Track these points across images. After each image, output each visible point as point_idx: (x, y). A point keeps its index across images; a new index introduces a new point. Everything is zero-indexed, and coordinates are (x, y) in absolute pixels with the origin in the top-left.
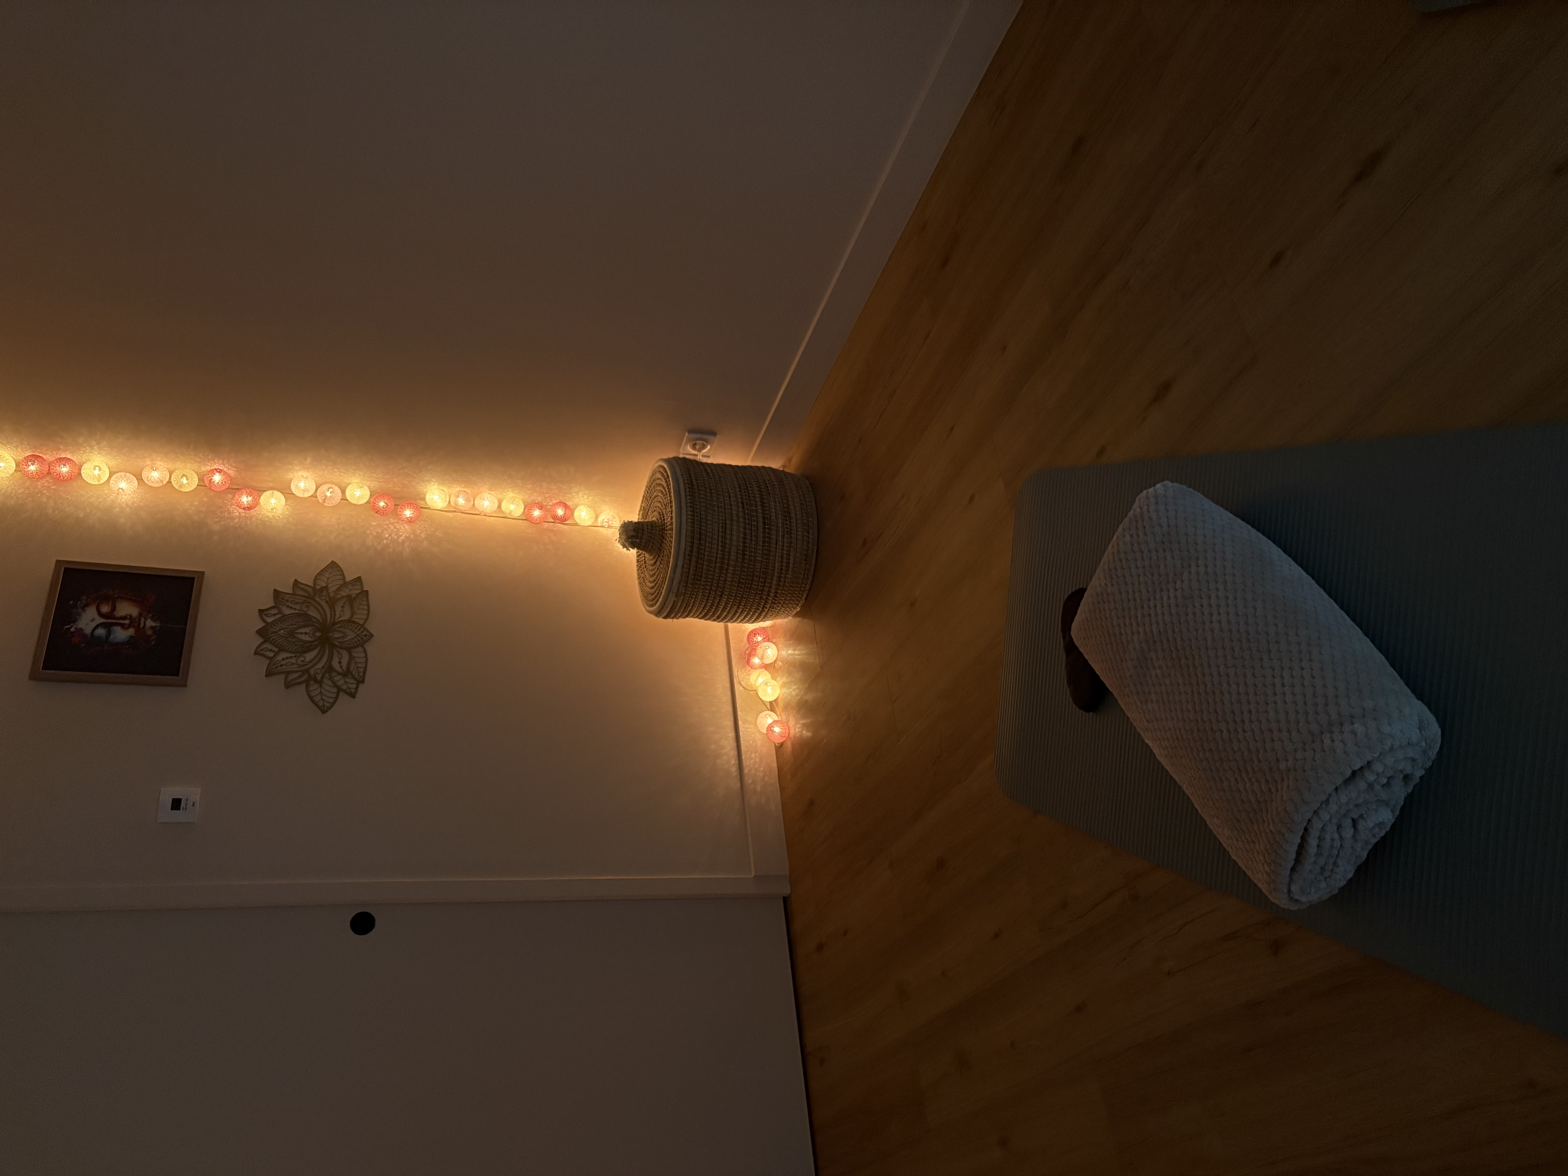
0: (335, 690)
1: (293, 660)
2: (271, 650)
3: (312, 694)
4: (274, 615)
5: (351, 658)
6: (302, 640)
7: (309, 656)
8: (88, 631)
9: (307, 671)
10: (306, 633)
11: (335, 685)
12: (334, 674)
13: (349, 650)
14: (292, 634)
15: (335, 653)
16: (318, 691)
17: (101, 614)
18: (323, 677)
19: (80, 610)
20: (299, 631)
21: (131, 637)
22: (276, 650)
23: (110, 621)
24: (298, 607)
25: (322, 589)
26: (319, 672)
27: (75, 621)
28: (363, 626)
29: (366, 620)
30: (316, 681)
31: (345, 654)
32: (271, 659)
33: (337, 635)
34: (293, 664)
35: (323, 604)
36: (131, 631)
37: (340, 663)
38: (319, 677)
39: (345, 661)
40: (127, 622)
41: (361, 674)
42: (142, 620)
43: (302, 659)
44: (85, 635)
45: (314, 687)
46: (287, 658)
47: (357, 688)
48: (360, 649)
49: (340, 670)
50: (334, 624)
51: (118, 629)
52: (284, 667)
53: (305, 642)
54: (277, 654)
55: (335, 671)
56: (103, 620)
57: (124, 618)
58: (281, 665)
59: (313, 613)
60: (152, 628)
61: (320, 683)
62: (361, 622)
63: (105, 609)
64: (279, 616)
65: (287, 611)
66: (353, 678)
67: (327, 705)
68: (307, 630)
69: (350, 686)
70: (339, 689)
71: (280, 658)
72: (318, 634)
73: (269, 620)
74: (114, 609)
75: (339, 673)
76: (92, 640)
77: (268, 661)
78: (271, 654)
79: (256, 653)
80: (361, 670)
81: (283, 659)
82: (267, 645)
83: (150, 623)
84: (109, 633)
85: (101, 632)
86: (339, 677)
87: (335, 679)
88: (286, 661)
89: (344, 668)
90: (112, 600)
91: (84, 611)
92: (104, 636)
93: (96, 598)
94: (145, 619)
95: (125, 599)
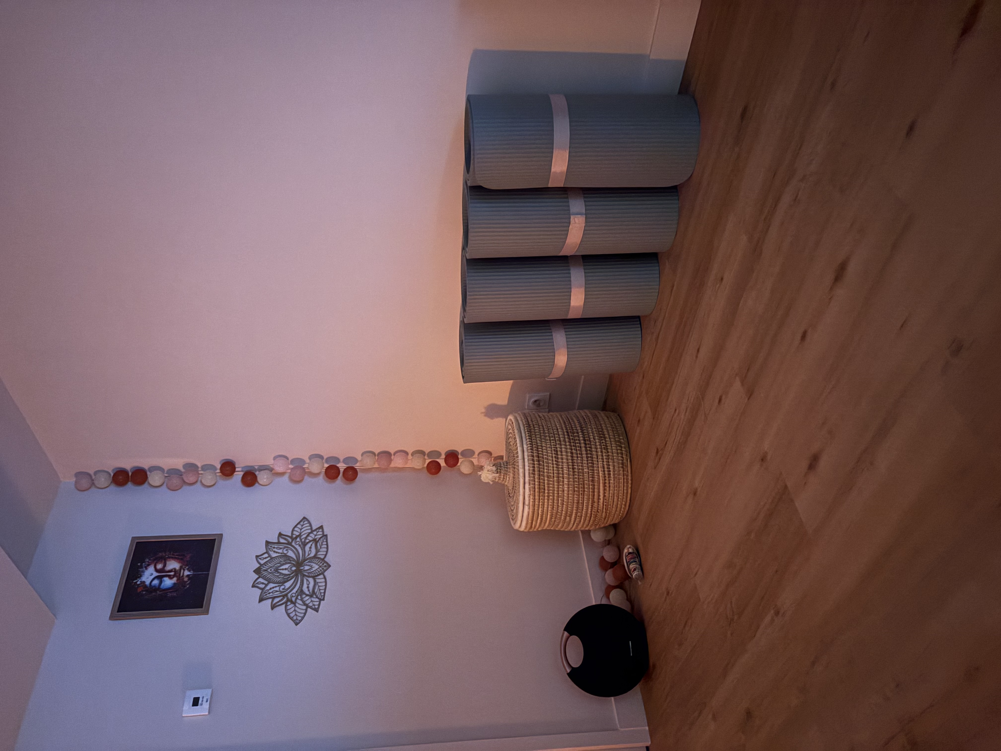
0: (304, 607)
1: (277, 589)
2: (263, 583)
3: (289, 611)
4: (266, 558)
5: (315, 583)
6: (283, 574)
7: (288, 585)
9: (286, 595)
10: (286, 569)
11: (305, 604)
12: (304, 596)
13: (314, 578)
14: (277, 570)
15: (305, 581)
16: (293, 609)
17: (157, 570)
18: (297, 598)
19: (144, 569)
20: (281, 568)
22: (266, 582)
23: (162, 574)
24: (280, 551)
25: (296, 538)
26: (294, 595)
28: (323, 560)
29: (326, 555)
30: (292, 602)
31: (311, 580)
32: (262, 589)
33: (307, 568)
34: (277, 591)
35: (297, 547)
36: (175, 580)
38: (294, 599)
39: (311, 586)
40: (172, 573)
41: (323, 594)
42: (182, 571)
43: (283, 587)
45: (291, 606)
46: (273, 588)
47: (319, 605)
48: (322, 576)
49: (308, 593)
50: (304, 560)
51: (166, 579)
52: (271, 594)
53: (286, 575)
54: (266, 585)
55: (305, 594)
58: (269, 593)
59: (291, 554)
60: (188, 576)
61: (294, 603)
62: (322, 557)
63: (159, 566)
64: (269, 558)
65: (274, 555)
66: (317, 597)
67: (300, 618)
68: (286, 566)
69: (315, 603)
70: (307, 606)
71: (268, 588)
72: (294, 568)
73: (262, 562)
74: (165, 566)
75: (307, 595)
77: (260, 591)
78: (263, 586)
79: (253, 586)
80: (322, 591)
81: (271, 589)
82: (261, 580)
83: (187, 573)
86: (307, 598)
87: (305, 599)
88: (273, 590)
89: (311, 591)
90: (164, 560)
91: (146, 569)
92: (158, 585)
93: (154, 560)
94: (184, 570)
95: (172, 558)
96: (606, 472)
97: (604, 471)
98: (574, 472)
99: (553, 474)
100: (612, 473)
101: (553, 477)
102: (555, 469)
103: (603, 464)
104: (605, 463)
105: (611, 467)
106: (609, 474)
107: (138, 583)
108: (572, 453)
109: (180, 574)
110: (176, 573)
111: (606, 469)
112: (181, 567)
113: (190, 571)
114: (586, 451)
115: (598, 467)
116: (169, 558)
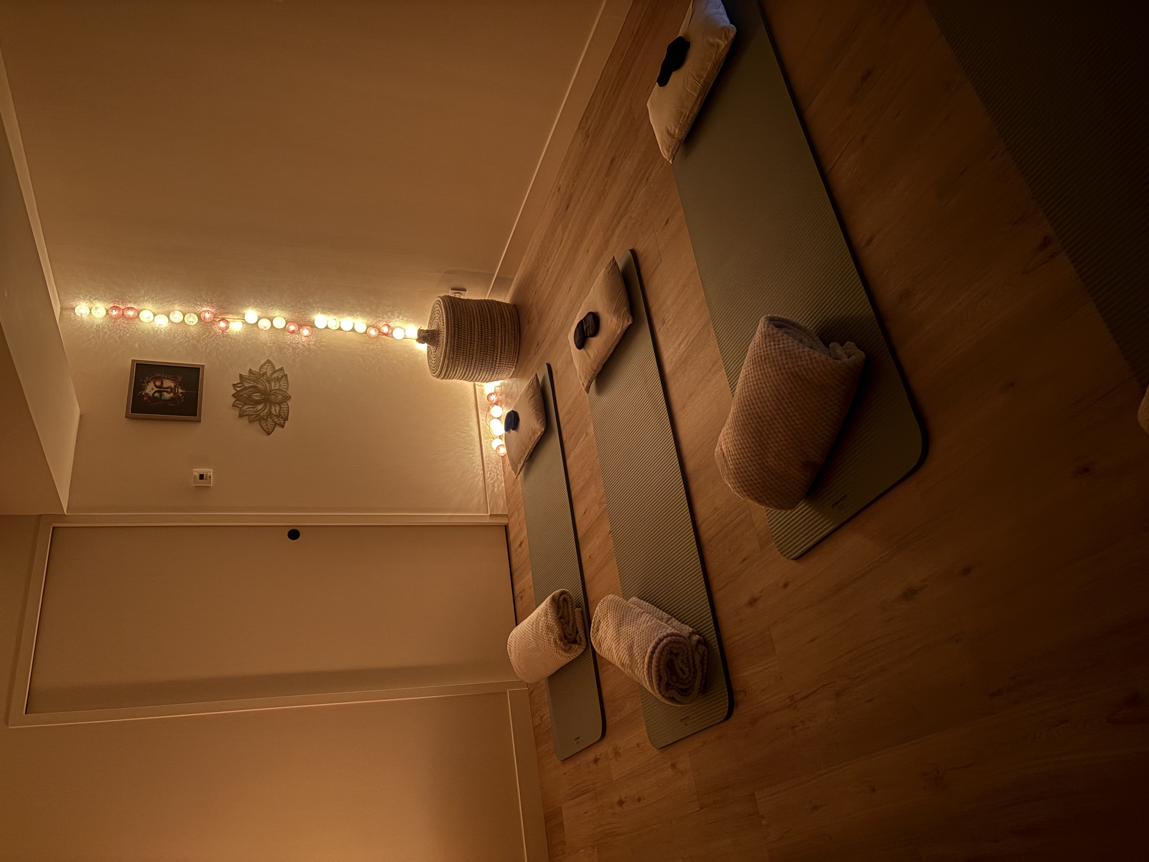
0: (274, 424)
1: (252, 409)
2: (240, 404)
3: (263, 425)
4: (241, 387)
5: (280, 408)
6: (255, 399)
7: (260, 407)
8: (151, 394)
9: (259, 414)
11: (274, 422)
12: (273, 416)
13: (279, 404)
14: (250, 396)
15: (273, 406)
16: (266, 424)
17: (156, 386)
18: (267, 417)
19: (146, 384)
20: (253, 395)
21: (172, 397)
22: (243, 404)
23: (161, 389)
24: (252, 383)
25: (264, 374)
26: (265, 415)
27: (144, 390)
28: (285, 391)
29: (287, 389)
31: (277, 406)
32: (241, 408)
33: (273, 397)
34: (252, 411)
35: (265, 381)
36: (172, 395)
37: (275, 410)
38: (265, 417)
39: (278, 409)
40: (169, 390)
41: (286, 416)
42: (177, 389)
43: (256, 408)
44: (150, 397)
45: (263, 422)
46: (249, 408)
47: (284, 423)
48: (285, 404)
49: (275, 414)
50: (271, 391)
51: (165, 393)
52: (247, 412)
53: (257, 400)
54: (243, 406)
55: (273, 414)
56: (157, 389)
57: (167, 388)
58: (246, 411)
59: (260, 386)
60: (181, 393)
61: (266, 420)
63: (158, 383)
64: (243, 387)
65: (247, 385)
66: (282, 418)
67: (270, 431)
68: (258, 394)
69: (281, 421)
70: (276, 423)
71: (245, 408)
72: (263, 396)
73: (238, 389)
74: (162, 383)
76: (153, 398)
77: (239, 409)
78: (241, 406)
79: (233, 406)
80: (286, 414)
81: (247, 408)
82: (238, 402)
83: (180, 391)
84: (161, 396)
85: (157, 395)
86: (276, 417)
87: (273, 418)
88: (248, 410)
89: (278, 412)
90: (161, 379)
91: (148, 385)
92: (159, 397)
93: (153, 379)
94: (178, 389)
95: (167, 379)
96: (503, 341)
97: (502, 340)
98: (482, 338)
99: (468, 338)
100: (507, 341)
101: (468, 340)
102: (469, 335)
103: (502, 335)
104: (503, 335)
105: (507, 338)
106: (505, 342)
107: (143, 394)
108: (481, 325)
109: (175, 391)
110: (172, 390)
111: (503, 339)
112: (175, 386)
113: (183, 390)
114: (491, 325)
115: (498, 337)
116: (165, 378)
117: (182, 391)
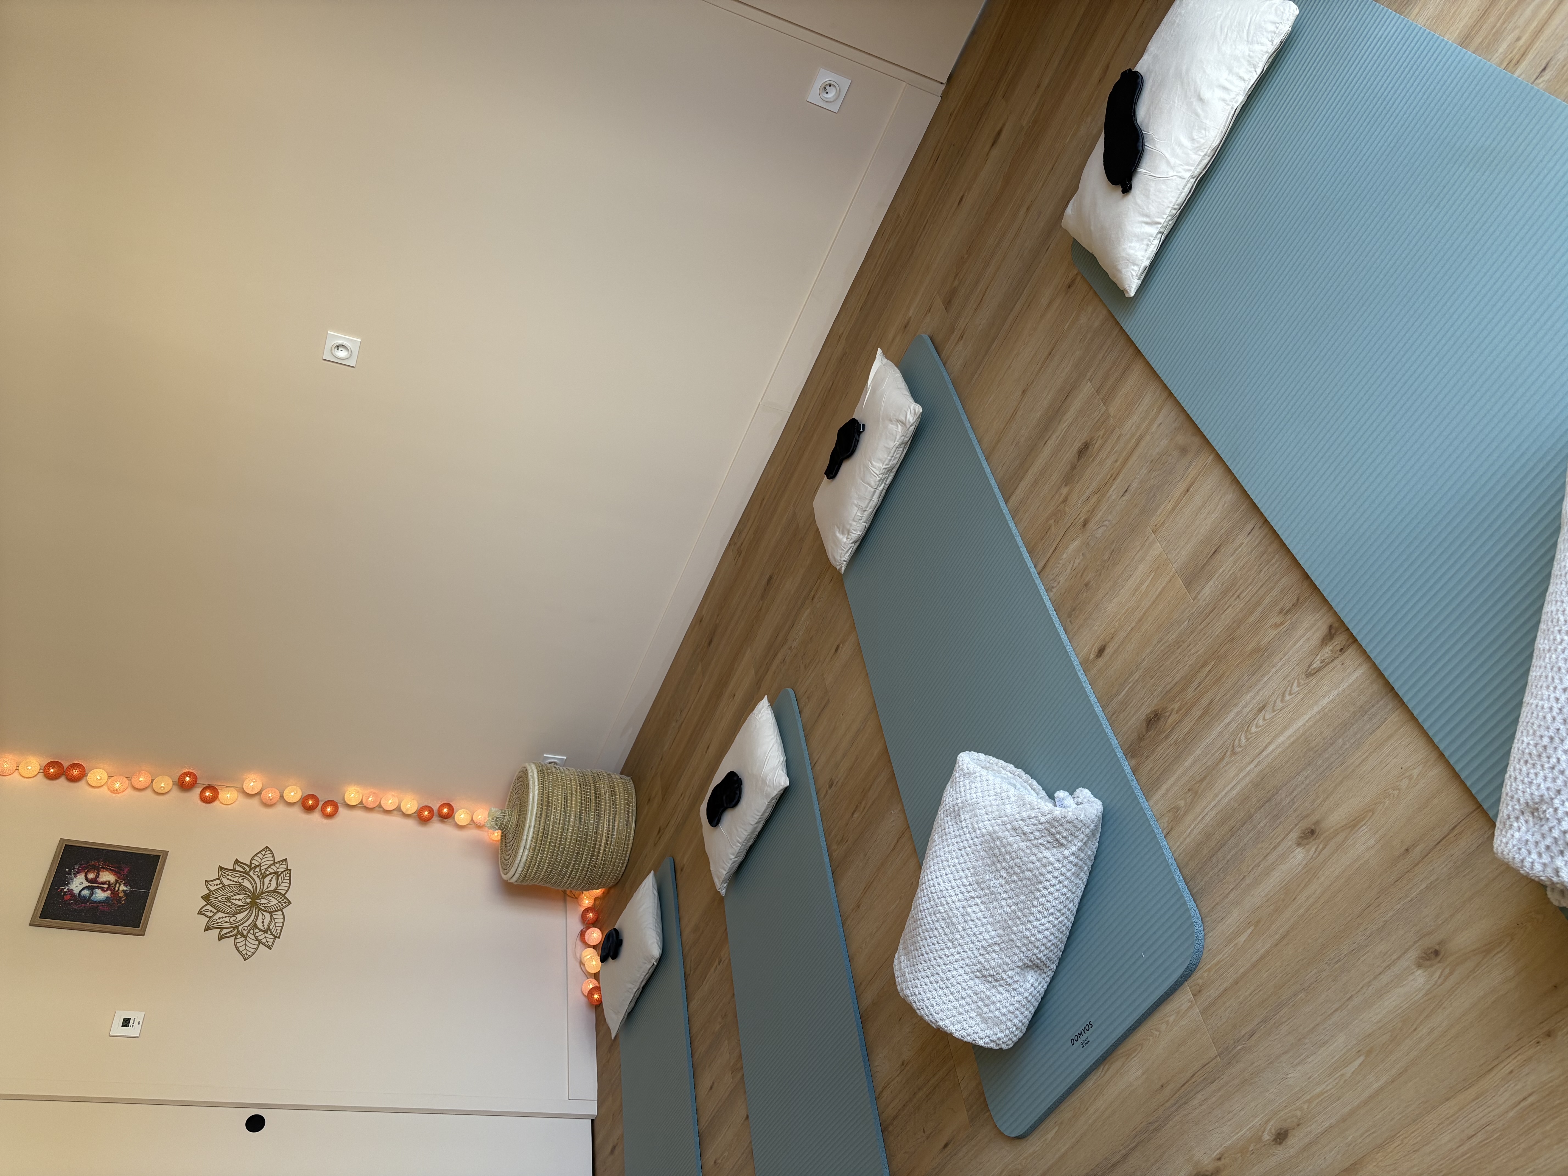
0: (257, 943)
1: (227, 919)
2: (211, 911)
3: (238, 945)
4: (217, 885)
5: (272, 919)
6: (235, 905)
7: (240, 917)
8: (76, 892)
9: (237, 927)
10: (239, 900)
11: (257, 940)
12: (257, 931)
13: (271, 913)
14: (228, 900)
15: (260, 915)
16: (244, 942)
17: (87, 879)
18: (249, 932)
19: (73, 876)
20: (234, 897)
21: (107, 897)
22: (215, 911)
23: (94, 885)
24: (236, 879)
25: (256, 866)
26: (246, 928)
27: (68, 884)
28: (284, 895)
29: (287, 891)
30: (242, 935)
31: (267, 915)
32: (210, 918)
33: (263, 901)
34: (226, 922)
35: (255, 877)
36: (108, 893)
37: (263, 922)
38: (245, 933)
39: (267, 921)
41: (279, 932)
42: (118, 885)
43: (234, 918)
44: (73, 895)
45: (240, 939)
46: (223, 918)
47: (273, 942)
48: (280, 913)
49: (262, 928)
50: (263, 893)
51: (98, 891)
52: (220, 924)
53: (238, 906)
54: (215, 914)
55: (258, 928)
56: (89, 884)
57: (104, 883)
58: (218, 923)
59: (246, 884)
60: (124, 891)
61: (245, 937)
62: (283, 892)
63: (91, 876)
64: (221, 885)
65: (227, 883)
66: (272, 934)
67: (249, 954)
68: (241, 897)
69: (268, 940)
70: (260, 942)
71: (216, 917)
72: (249, 900)
73: (212, 888)
74: (97, 876)
75: (261, 930)
76: (79, 899)
77: (207, 919)
78: (210, 914)
79: (199, 913)
80: (279, 929)
81: (219, 918)
82: (208, 907)
83: (123, 888)
84: (92, 894)
85: (86, 893)
86: (261, 933)
87: (257, 935)
88: (221, 920)
89: (266, 927)
90: (98, 870)
91: (75, 877)
92: (88, 895)
93: (84, 869)
94: (120, 884)
95: (107, 869)
107: (65, 890)
109: (114, 888)
110: (110, 887)
112: (117, 881)
113: (126, 886)
116: (103, 868)
117: (125, 888)
